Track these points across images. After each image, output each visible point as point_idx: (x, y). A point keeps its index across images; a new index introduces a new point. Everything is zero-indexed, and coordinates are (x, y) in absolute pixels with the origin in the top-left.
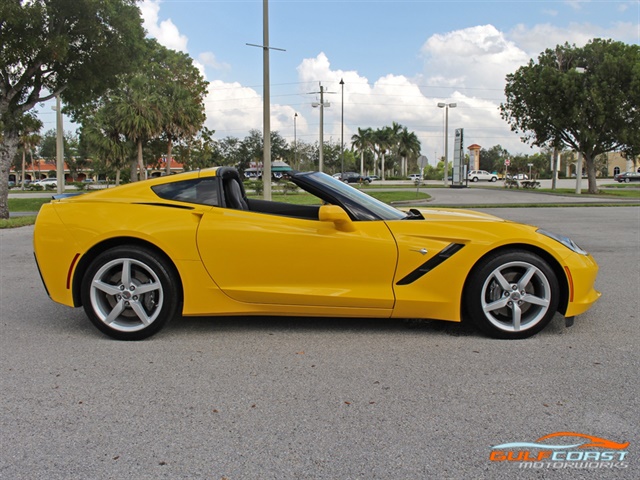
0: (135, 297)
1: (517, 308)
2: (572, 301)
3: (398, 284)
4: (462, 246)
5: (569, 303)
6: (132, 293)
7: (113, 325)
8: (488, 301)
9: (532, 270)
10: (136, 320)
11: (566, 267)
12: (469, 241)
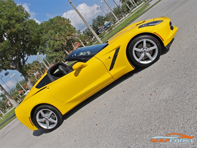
0: (49, 118)
1: (148, 54)
2: (163, 41)
3: (109, 71)
4: (119, 48)
5: (163, 42)
6: (47, 118)
7: (49, 128)
8: (138, 58)
9: (145, 41)
10: (53, 123)
11: (154, 33)
12: (120, 46)
